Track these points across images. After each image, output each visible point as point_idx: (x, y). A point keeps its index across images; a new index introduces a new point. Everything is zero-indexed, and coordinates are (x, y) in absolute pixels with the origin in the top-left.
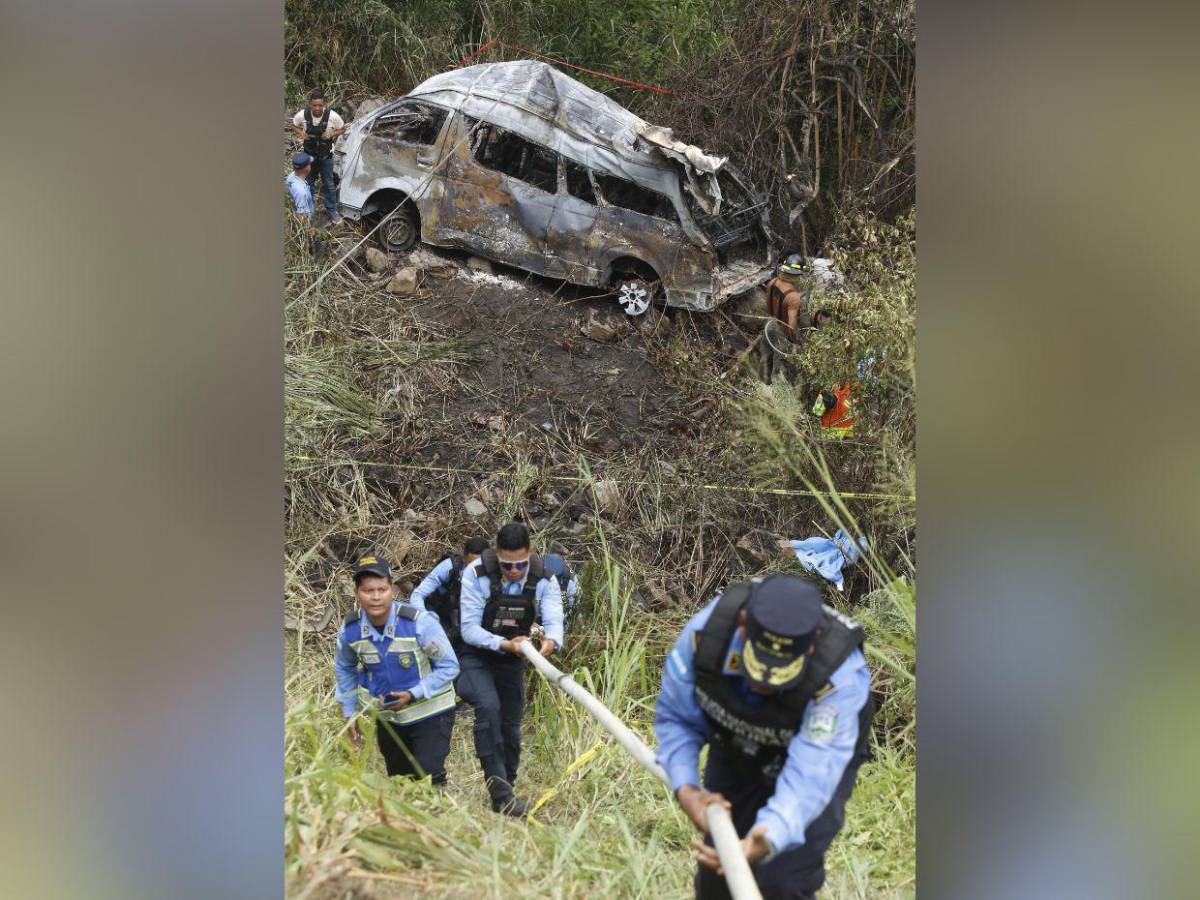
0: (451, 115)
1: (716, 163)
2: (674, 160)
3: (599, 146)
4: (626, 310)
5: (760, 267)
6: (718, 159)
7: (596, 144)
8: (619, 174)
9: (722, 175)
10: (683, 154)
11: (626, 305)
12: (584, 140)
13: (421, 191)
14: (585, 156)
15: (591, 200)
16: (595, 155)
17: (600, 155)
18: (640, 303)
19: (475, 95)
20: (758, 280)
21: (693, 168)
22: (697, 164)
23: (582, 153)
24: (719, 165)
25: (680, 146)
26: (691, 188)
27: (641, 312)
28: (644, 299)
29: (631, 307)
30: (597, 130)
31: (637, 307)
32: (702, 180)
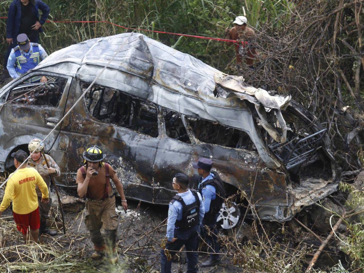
0: (69, 82)
1: (280, 101)
2: (246, 101)
3: (188, 96)
4: (222, 226)
5: (326, 182)
6: (283, 98)
7: (185, 95)
8: (206, 117)
9: (288, 111)
10: (253, 96)
11: (221, 222)
12: (175, 92)
13: (51, 144)
14: (177, 105)
15: (185, 139)
16: (185, 104)
17: (189, 103)
18: (232, 218)
19: (88, 64)
20: (325, 193)
21: (262, 107)
22: (264, 103)
23: (175, 103)
24: (283, 103)
25: (251, 90)
26: (263, 123)
27: (234, 225)
28: (234, 214)
29: (226, 222)
30: (185, 84)
31: (230, 222)
32: (270, 116)
